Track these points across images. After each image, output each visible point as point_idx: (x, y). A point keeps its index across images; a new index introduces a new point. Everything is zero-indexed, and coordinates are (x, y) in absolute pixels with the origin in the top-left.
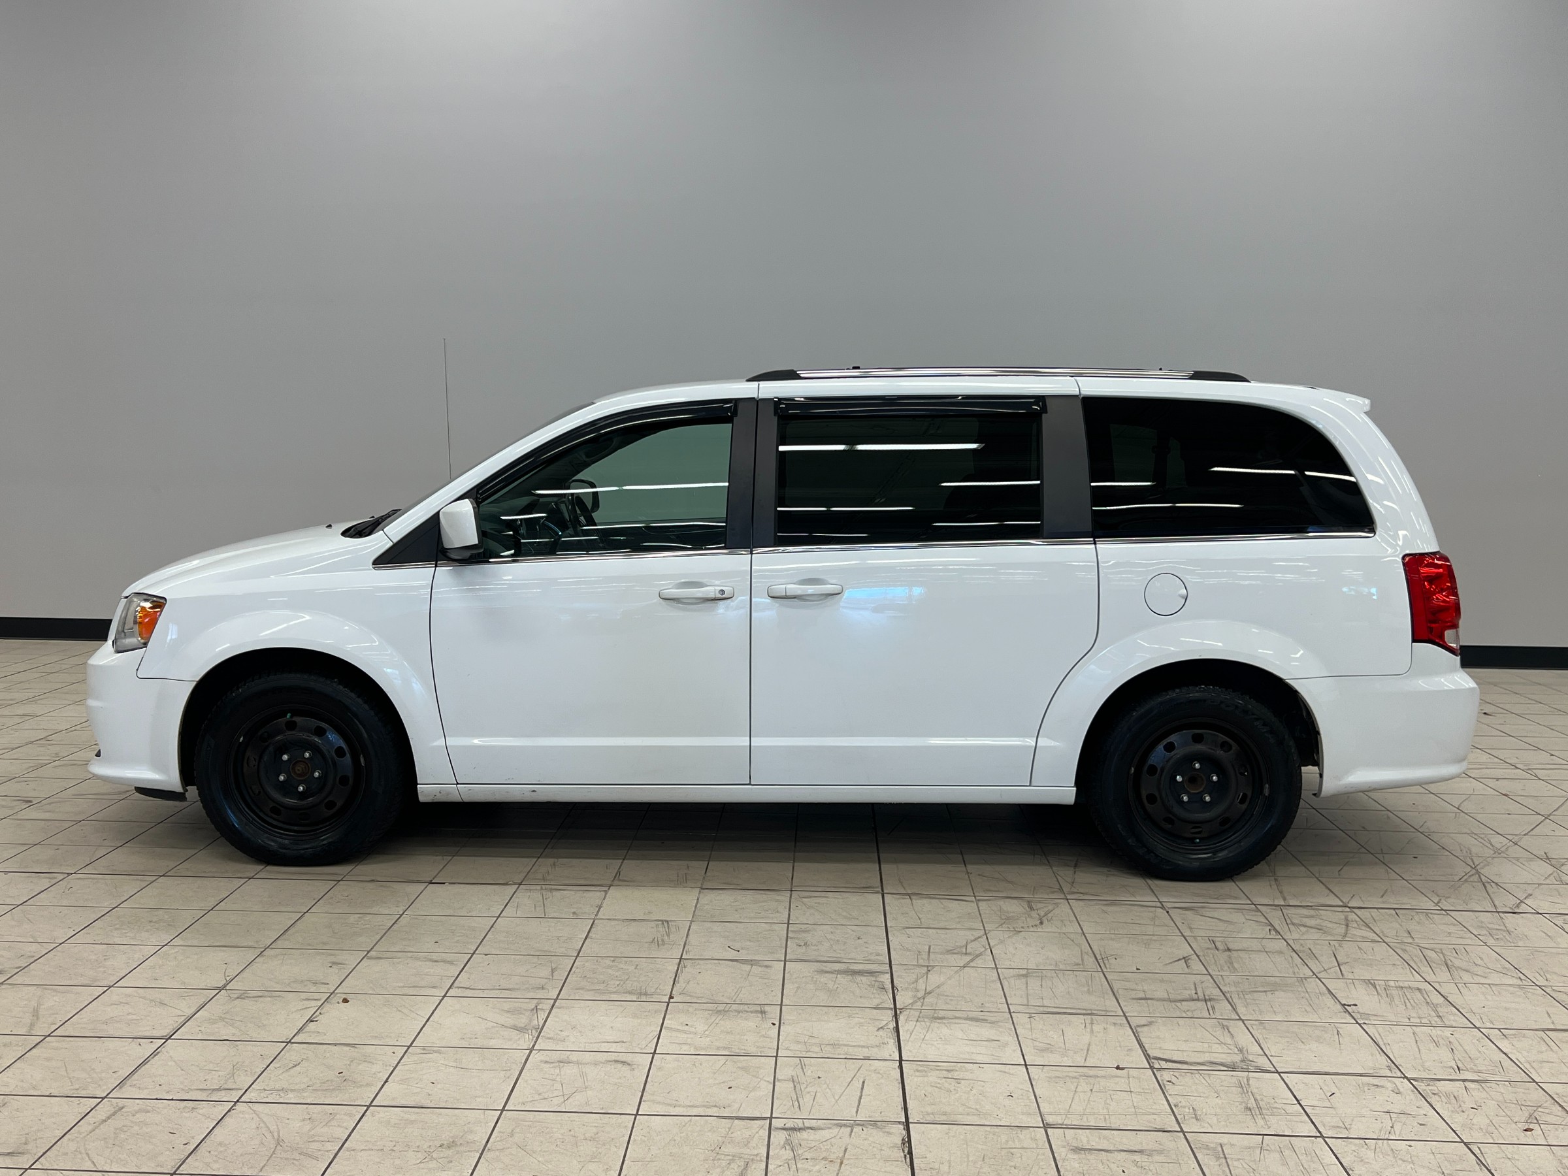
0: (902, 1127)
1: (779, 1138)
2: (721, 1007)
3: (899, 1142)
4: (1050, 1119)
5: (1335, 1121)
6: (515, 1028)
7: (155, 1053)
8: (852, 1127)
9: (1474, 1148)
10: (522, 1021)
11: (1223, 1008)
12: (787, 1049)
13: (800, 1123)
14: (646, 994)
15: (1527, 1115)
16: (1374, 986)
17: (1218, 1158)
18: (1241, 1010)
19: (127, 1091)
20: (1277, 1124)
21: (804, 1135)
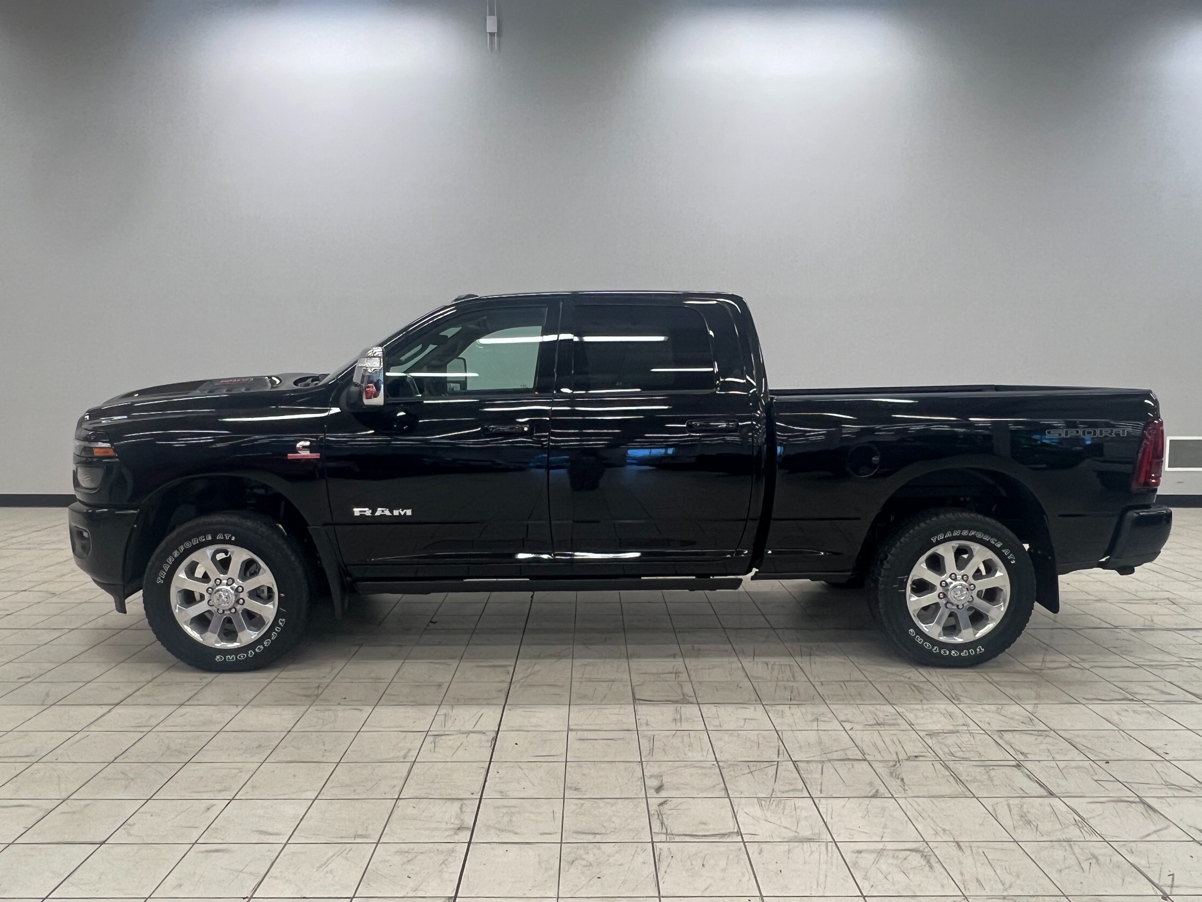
0: (494, 733)
1: (430, 739)
2: (418, 684)
3: (491, 739)
4: (571, 727)
5: (718, 724)
6: (305, 696)
7: (109, 712)
8: (469, 733)
9: (780, 733)
10: (309, 692)
11: (684, 676)
12: (448, 701)
13: (442, 733)
14: (379, 679)
15: (814, 718)
16: (768, 665)
17: (649, 741)
18: (693, 677)
19: (93, 728)
20: (685, 726)
21: (443, 737)
